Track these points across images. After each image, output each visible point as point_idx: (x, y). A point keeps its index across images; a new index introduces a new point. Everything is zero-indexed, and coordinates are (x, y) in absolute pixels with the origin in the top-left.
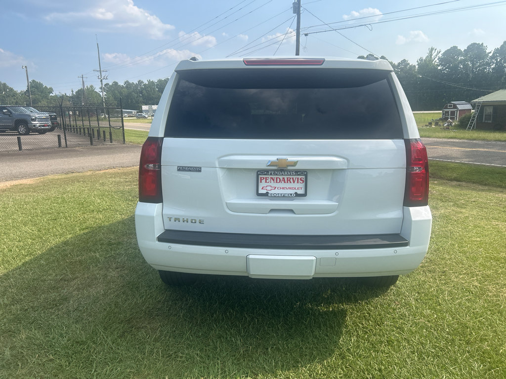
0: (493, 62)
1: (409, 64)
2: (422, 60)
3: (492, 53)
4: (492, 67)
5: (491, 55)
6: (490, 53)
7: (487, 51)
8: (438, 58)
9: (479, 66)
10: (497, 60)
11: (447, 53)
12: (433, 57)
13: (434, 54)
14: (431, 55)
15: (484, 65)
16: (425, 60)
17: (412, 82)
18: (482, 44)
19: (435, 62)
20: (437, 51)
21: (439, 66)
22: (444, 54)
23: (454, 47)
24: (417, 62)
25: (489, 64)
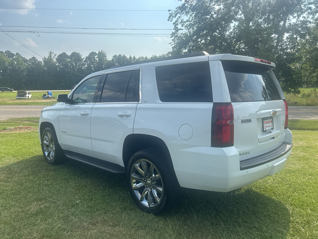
0: (86, 64)
1: (37, 60)
2: (46, 59)
3: (85, 58)
4: (86, 66)
5: (84, 60)
6: (84, 58)
7: (82, 58)
8: (55, 58)
9: (79, 65)
10: (87, 63)
11: (60, 56)
12: (52, 57)
13: (53, 56)
14: (51, 56)
15: (81, 65)
16: (47, 59)
17: (41, 71)
18: (79, 53)
19: (54, 61)
20: (54, 54)
21: (57, 63)
22: (58, 56)
23: (64, 53)
24: (43, 59)
25: (84, 65)
